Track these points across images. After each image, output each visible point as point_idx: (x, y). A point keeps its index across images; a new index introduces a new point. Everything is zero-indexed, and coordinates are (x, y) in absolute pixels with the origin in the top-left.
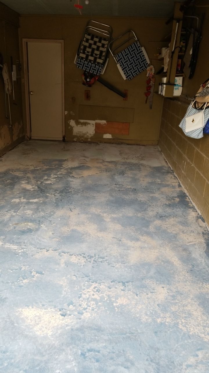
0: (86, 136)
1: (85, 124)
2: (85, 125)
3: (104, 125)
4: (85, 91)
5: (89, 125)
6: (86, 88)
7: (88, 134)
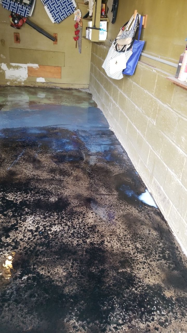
0: (19, 80)
1: (17, 67)
2: (18, 69)
3: (36, 69)
4: (14, 33)
5: (21, 69)
6: (14, 30)
7: (21, 78)
